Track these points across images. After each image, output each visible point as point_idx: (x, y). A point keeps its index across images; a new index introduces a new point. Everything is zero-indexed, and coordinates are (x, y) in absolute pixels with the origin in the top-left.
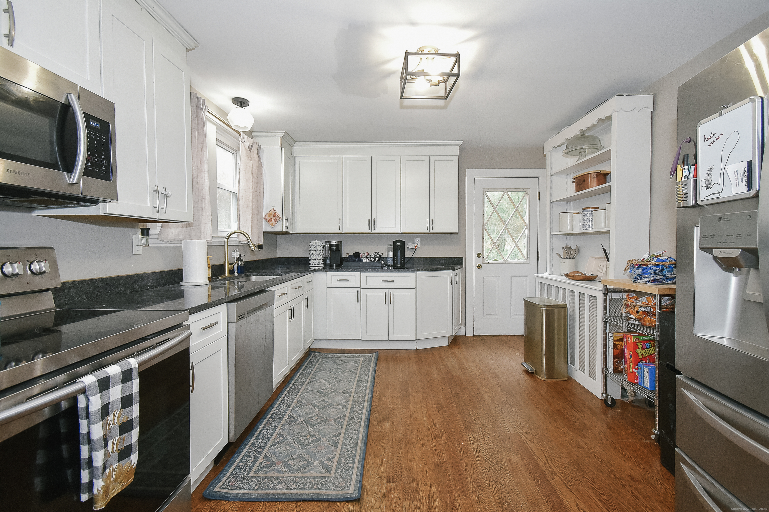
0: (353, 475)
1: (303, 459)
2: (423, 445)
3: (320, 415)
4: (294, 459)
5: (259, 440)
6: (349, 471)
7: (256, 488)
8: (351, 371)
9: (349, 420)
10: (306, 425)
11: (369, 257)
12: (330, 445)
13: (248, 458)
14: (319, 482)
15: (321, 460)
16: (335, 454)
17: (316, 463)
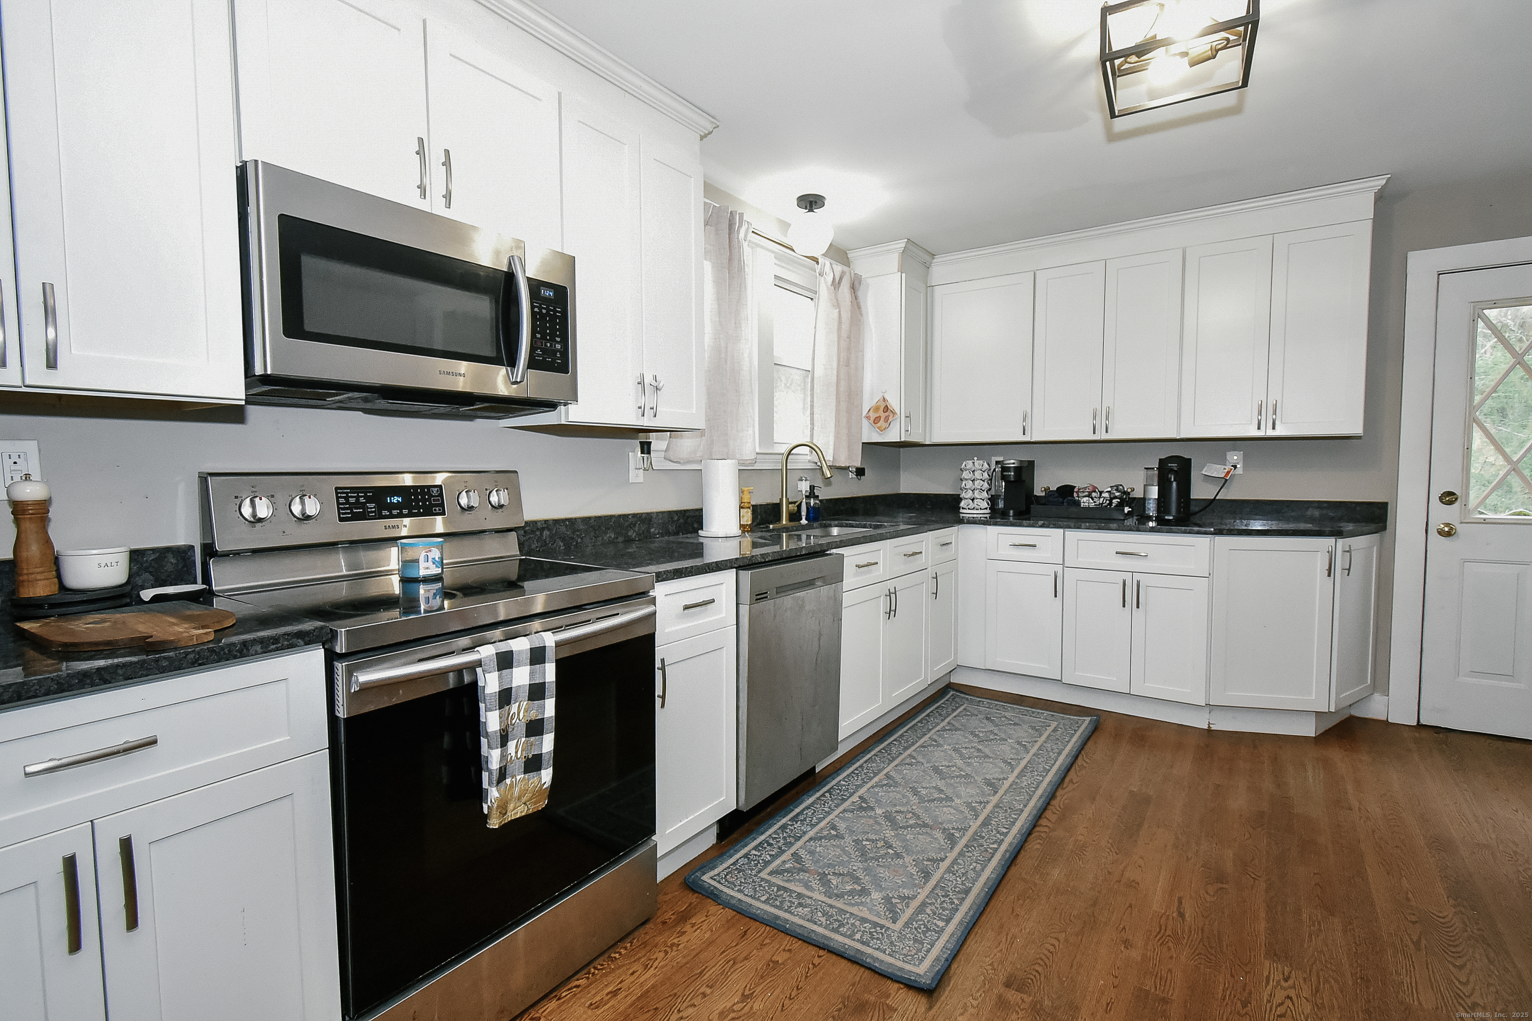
0: (937, 943)
1: (857, 880)
2: (1127, 943)
3: (920, 812)
4: (840, 874)
5: (796, 823)
6: (933, 933)
7: (763, 899)
8: (1019, 743)
9: (973, 839)
10: (885, 822)
11: (1095, 497)
12: (915, 873)
13: (768, 846)
14: (868, 930)
15: (888, 895)
16: (919, 893)
17: (876, 895)
